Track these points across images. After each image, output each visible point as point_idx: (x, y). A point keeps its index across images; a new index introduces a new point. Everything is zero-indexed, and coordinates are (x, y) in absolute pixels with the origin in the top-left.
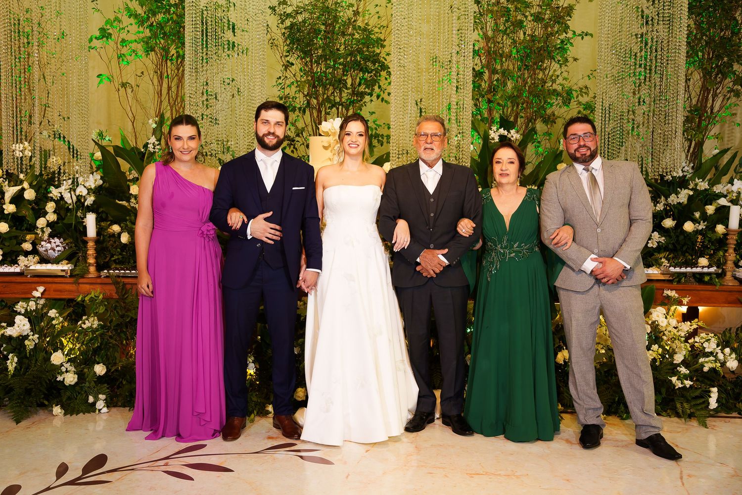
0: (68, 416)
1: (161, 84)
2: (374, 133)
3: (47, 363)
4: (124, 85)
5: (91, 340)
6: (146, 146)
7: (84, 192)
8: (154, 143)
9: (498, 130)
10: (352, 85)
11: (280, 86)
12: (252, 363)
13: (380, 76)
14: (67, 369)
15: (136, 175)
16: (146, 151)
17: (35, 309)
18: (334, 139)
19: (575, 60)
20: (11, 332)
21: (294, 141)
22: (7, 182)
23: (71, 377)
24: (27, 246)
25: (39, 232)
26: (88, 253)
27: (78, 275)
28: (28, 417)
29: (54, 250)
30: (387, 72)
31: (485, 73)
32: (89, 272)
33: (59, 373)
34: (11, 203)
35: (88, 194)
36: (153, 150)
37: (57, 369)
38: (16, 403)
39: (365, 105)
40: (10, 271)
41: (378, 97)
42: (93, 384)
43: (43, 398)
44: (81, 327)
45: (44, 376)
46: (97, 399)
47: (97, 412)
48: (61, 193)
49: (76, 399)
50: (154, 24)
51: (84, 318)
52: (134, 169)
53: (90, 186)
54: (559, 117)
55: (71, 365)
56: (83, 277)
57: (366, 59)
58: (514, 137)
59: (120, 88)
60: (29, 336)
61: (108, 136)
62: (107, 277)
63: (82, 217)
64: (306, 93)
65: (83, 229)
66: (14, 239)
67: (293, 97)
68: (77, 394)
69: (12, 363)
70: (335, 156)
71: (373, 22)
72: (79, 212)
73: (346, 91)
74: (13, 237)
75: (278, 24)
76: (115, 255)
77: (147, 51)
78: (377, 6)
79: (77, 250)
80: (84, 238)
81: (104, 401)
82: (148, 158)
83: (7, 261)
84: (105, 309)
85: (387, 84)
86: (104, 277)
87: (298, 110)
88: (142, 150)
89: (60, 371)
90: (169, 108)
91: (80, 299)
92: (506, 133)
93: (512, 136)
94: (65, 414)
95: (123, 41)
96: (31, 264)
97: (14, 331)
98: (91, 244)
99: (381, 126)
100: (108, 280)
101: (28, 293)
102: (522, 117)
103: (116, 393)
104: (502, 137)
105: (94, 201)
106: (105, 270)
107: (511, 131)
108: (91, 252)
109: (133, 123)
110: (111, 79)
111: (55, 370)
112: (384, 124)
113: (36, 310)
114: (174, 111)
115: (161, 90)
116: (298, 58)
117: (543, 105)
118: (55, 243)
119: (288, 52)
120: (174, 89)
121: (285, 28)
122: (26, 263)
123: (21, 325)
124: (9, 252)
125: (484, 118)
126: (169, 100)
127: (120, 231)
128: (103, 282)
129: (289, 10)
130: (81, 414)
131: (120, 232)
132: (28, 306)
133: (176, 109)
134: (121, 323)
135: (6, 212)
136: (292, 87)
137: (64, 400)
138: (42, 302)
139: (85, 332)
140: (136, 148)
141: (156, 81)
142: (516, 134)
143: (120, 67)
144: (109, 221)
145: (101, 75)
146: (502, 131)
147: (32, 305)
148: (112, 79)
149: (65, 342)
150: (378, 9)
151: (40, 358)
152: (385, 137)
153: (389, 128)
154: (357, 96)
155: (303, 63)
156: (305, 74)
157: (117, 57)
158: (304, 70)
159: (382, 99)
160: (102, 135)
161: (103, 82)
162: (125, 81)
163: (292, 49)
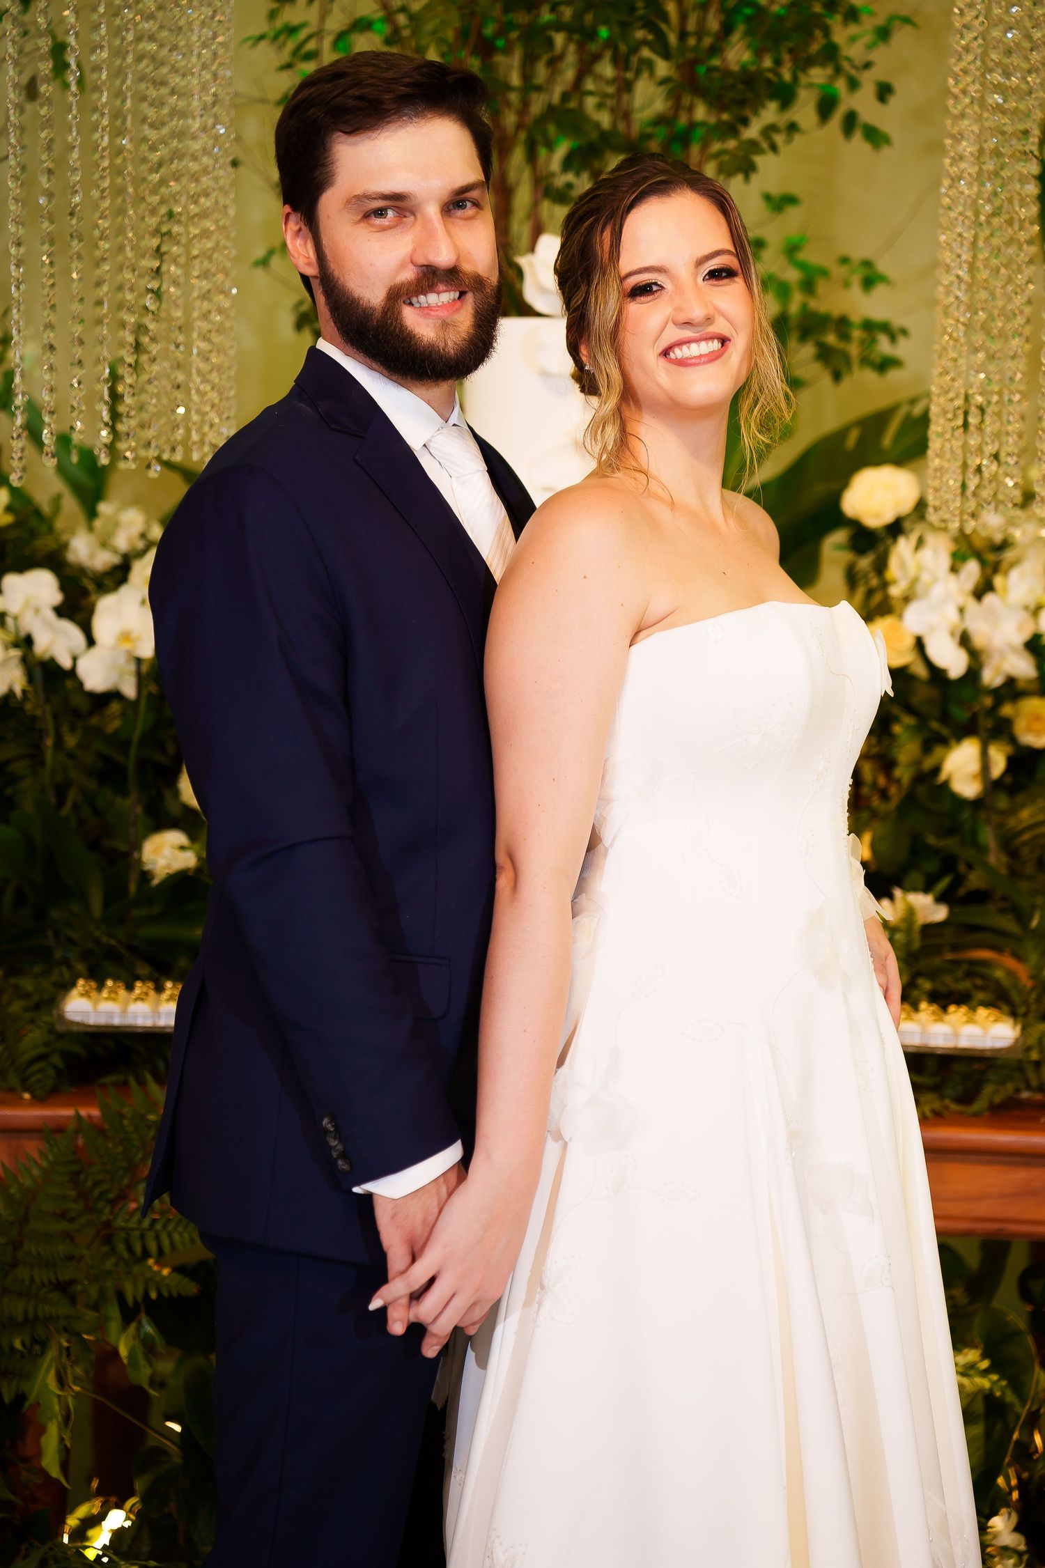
2: (794, 308)
10: (683, 35)
11: (290, 45)
39: (774, 148)
41: (826, 107)
73: (663, 68)
85: (868, 38)
99: (824, 272)
112: (845, 260)
152: (857, 334)
153: (869, 282)
154: (717, 103)
159: (850, 121)
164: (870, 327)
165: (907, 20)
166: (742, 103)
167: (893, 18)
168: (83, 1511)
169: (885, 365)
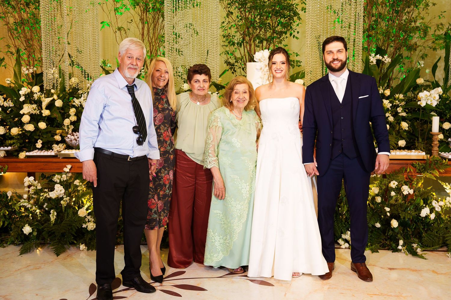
0: (90, 251)
1: (143, 29)
3: (75, 216)
4: (119, 29)
9: (376, 55)
10: (273, 27)
11: (223, 28)
14: (89, 220)
17: (66, 179)
18: (264, 64)
19: (434, 4)
20: (53, 195)
21: (233, 65)
22: (43, 95)
23: (91, 225)
24: (58, 138)
25: (66, 128)
28: (64, 251)
29: (76, 140)
30: (298, 17)
31: (366, 16)
33: (83, 223)
34: (47, 108)
37: (83, 220)
38: (56, 242)
39: (284, 40)
40: (48, 155)
41: (291, 34)
43: (73, 239)
45: (74, 225)
48: (80, 102)
54: (420, 46)
55: (91, 217)
57: (284, 8)
58: (387, 61)
59: (117, 31)
60: (63, 198)
61: (109, 63)
64: (242, 32)
66: (49, 133)
67: (233, 36)
69: (53, 216)
70: (265, 76)
73: (270, 31)
74: (49, 131)
77: (134, 5)
83: (44, 147)
87: (236, 45)
89: (84, 221)
90: (148, 44)
92: (381, 58)
93: (385, 60)
94: (88, 250)
96: (62, 150)
97: (55, 194)
99: (291, 54)
101: (61, 169)
102: (392, 47)
103: (120, 235)
104: (378, 61)
107: (385, 56)
110: (110, 25)
111: (81, 220)
112: (294, 53)
113: (67, 181)
114: (152, 46)
115: (143, 33)
116: (236, 8)
117: (407, 37)
118: (77, 135)
119: (230, 4)
120: (151, 31)
122: (58, 149)
123: (59, 191)
124: (46, 142)
125: (365, 48)
126: (148, 39)
132: (62, 177)
133: (153, 45)
135: (44, 115)
136: (232, 29)
137: (87, 240)
138: (70, 175)
141: (140, 26)
142: (388, 59)
143: (116, 17)
145: (103, 22)
146: (378, 57)
147: (64, 177)
149: (85, 202)
151: (71, 212)
152: (295, 62)
153: (297, 56)
154: (277, 34)
155: (239, 12)
156: (241, 19)
157: (114, 10)
158: (240, 17)
159: (294, 36)
160: (105, 63)
161: (104, 27)
162: (120, 26)
163: (232, 2)
164: (297, 61)
165: (300, 23)
166: (280, 35)
167: (299, 23)
169: (299, 66)
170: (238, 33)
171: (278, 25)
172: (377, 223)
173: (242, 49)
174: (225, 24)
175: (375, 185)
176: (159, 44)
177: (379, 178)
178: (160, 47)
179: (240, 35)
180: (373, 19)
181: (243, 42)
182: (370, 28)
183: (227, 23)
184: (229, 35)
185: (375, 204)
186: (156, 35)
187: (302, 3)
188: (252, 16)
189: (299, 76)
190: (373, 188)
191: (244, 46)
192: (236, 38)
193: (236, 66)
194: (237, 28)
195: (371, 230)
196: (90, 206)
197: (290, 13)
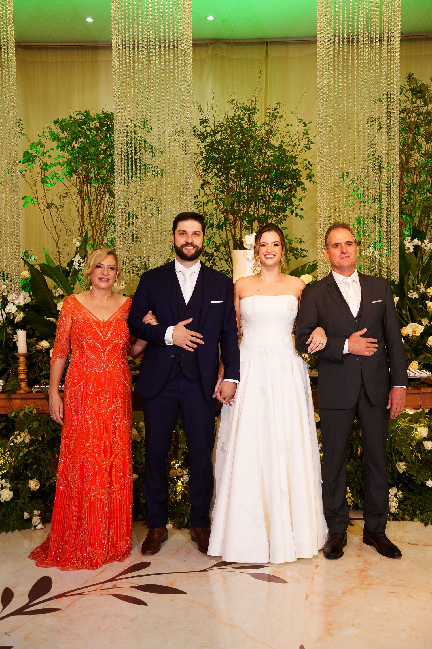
1: (83, 206)
4: (49, 206)
5: (25, 455)
6: (71, 264)
7: (14, 309)
8: (79, 261)
9: (412, 240)
11: (197, 205)
12: (187, 475)
13: (296, 191)
14: (2, 485)
15: (62, 293)
16: (70, 269)
21: (212, 256)
23: (6, 494)
26: (19, 368)
27: (9, 390)
30: (302, 187)
32: (20, 388)
35: (17, 311)
36: (78, 267)
39: (285, 219)
41: (292, 212)
42: (27, 499)
44: (13, 442)
46: (32, 516)
47: (33, 528)
49: (11, 515)
50: (76, 148)
51: (16, 433)
52: (59, 286)
53: (19, 303)
55: (6, 482)
56: (15, 393)
58: (428, 247)
59: (45, 208)
61: (33, 255)
62: (38, 392)
63: (12, 333)
65: (13, 345)
67: (210, 215)
68: (12, 510)
71: (287, 140)
72: (8, 329)
73: (264, 206)
75: (199, 143)
76: (43, 370)
77: (71, 173)
78: (288, 125)
79: (7, 366)
80: (15, 354)
81: (39, 516)
82: (72, 276)
84: (39, 424)
85: (298, 200)
86: (35, 392)
87: (215, 227)
88: (67, 268)
90: (90, 228)
91: (13, 415)
92: (419, 243)
93: (426, 246)
95: (45, 164)
98: (22, 360)
99: (292, 241)
100: (40, 395)
104: (416, 247)
105: (24, 318)
106: (35, 385)
107: (425, 241)
108: (22, 368)
109: (57, 243)
110: (36, 202)
112: (296, 238)
115: (83, 211)
116: (214, 175)
119: (206, 171)
120: (94, 209)
121: (205, 147)
126: (90, 220)
127: (48, 346)
128: (35, 397)
129: (208, 129)
130: (17, 531)
131: (49, 348)
133: (96, 229)
134: (54, 437)
136: (210, 204)
139: (18, 447)
140: (61, 267)
141: (79, 202)
142: (430, 244)
143: (44, 189)
144: (35, 337)
145: (25, 197)
146: (416, 241)
148: (36, 200)
150: (289, 128)
152: (299, 251)
153: (300, 242)
154: (273, 211)
155: (219, 182)
156: (221, 192)
157: (42, 179)
158: (220, 188)
159: (297, 214)
160: (27, 255)
161: (27, 205)
162: (49, 202)
163: (209, 168)
164: (301, 249)
165: (304, 197)
166: (279, 212)
167: (302, 197)
168: (173, 462)
169: (304, 256)
170: (218, 210)
171: (273, 199)
172: (428, 480)
173: (223, 233)
174: (200, 198)
175: (422, 424)
176: (105, 227)
177: (427, 414)
178: (106, 232)
179: (222, 213)
180: (406, 190)
181: (225, 223)
182: (402, 201)
183: (203, 197)
184: (205, 214)
185: (424, 452)
186: (101, 215)
187: (306, 170)
188: (236, 187)
189: (306, 270)
190: (419, 429)
191: (226, 229)
192: (215, 217)
193: (216, 256)
194: (217, 203)
195: (418, 491)
196: (5, 464)
197: (291, 181)
